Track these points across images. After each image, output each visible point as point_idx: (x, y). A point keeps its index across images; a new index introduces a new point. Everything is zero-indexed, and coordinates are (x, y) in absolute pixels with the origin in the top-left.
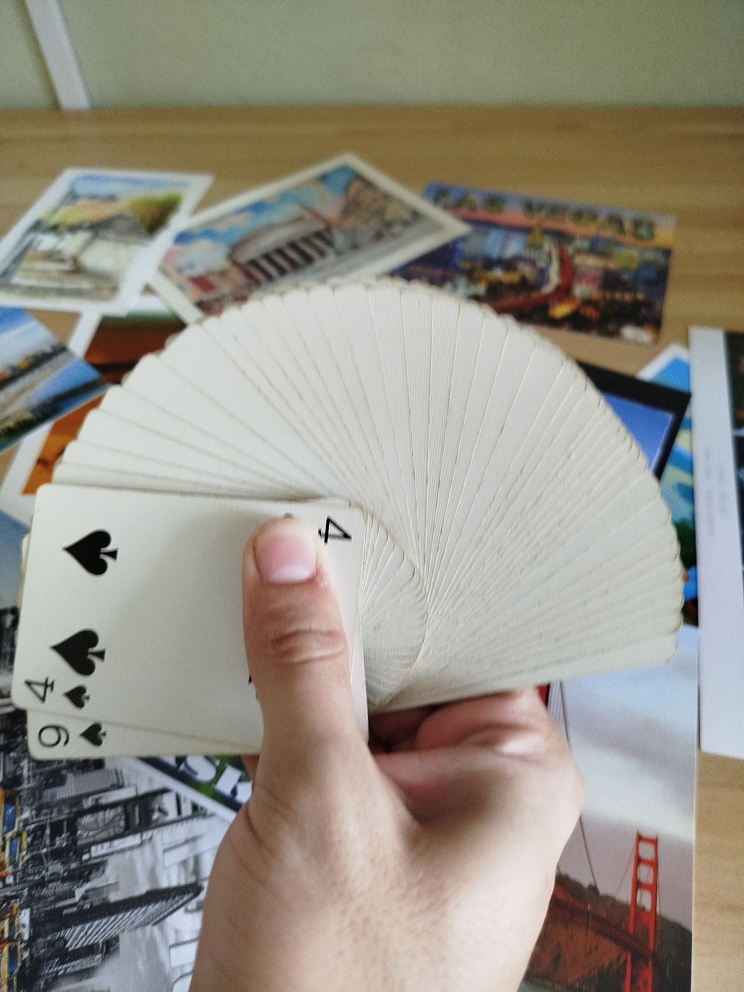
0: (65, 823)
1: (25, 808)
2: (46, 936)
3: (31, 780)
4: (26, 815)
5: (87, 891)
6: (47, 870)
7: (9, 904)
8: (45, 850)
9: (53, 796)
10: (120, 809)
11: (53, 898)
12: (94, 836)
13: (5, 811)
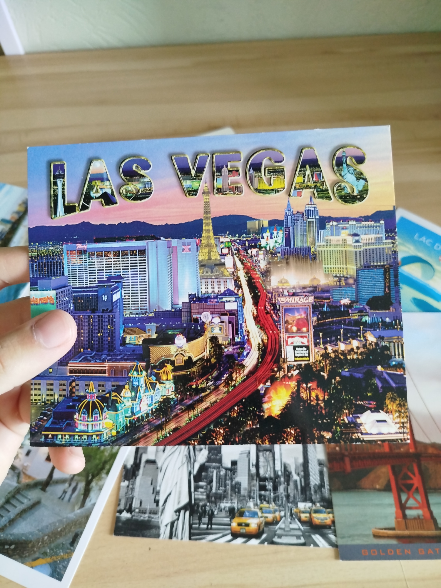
0: (261, 483)
1: (248, 505)
2: (311, 494)
3: (233, 501)
4: (251, 504)
5: (296, 473)
6: (282, 493)
7: (293, 514)
8: (272, 494)
9: (245, 489)
10: (261, 454)
11: (295, 490)
12: (270, 468)
13: (246, 516)
